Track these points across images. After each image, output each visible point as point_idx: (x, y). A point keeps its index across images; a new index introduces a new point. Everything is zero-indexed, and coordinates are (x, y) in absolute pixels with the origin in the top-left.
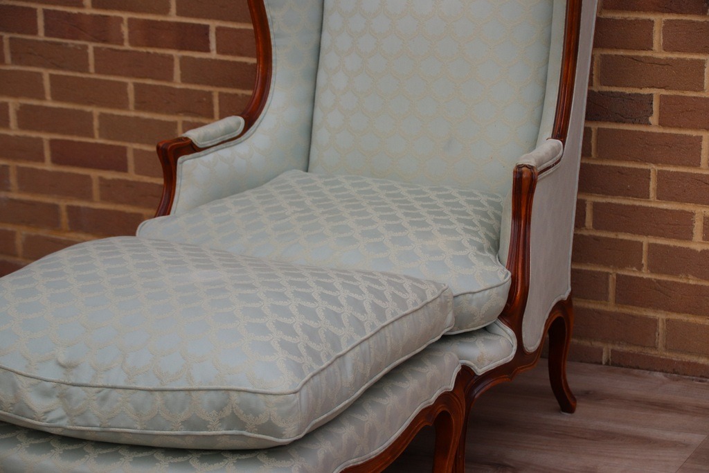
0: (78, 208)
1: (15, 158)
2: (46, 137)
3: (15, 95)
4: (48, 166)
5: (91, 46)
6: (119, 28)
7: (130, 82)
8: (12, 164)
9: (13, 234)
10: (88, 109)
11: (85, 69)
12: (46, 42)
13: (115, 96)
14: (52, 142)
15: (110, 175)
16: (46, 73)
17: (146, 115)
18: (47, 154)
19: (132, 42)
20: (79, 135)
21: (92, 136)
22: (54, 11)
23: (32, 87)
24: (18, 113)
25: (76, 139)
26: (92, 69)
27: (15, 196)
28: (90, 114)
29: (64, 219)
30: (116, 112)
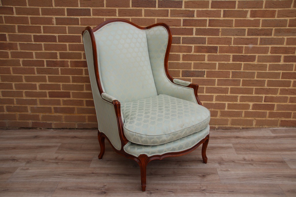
0: (57, 107)
1: (39, 97)
2: (47, 91)
3: (38, 82)
4: (48, 98)
5: (60, 68)
6: (68, 63)
7: (71, 76)
8: (38, 99)
9: (38, 115)
10: (59, 83)
11: (58, 74)
12: (47, 68)
13: (67, 80)
14: (49, 92)
15: (65, 99)
16: (47, 76)
17: (75, 84)
18: (48, 95)
19: (71, 66)
20: (56, 90)
21: (60, 90)
22: (49, 60)
23: (43, 79)
24: (39, 86)
25: (56, 91)
26: (60, 74)
27: (39, 106)
28: (60, 84)
29: (53, 110)
30: (67, 84)
